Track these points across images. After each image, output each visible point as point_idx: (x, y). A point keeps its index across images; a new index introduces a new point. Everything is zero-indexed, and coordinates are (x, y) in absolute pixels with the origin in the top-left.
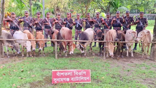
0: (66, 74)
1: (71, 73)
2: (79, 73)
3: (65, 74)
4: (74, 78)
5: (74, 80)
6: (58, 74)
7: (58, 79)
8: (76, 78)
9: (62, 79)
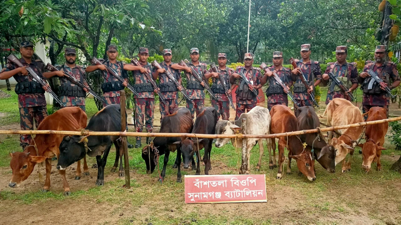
0: (214, 183)
1: (224, 182)
2: (242, 182)
3: (212, 183)
4: (232, 192)
5: (230, 196)
6: (197, 185)
7: (198, 194)
8: (235, 193)
9: (206, 194)
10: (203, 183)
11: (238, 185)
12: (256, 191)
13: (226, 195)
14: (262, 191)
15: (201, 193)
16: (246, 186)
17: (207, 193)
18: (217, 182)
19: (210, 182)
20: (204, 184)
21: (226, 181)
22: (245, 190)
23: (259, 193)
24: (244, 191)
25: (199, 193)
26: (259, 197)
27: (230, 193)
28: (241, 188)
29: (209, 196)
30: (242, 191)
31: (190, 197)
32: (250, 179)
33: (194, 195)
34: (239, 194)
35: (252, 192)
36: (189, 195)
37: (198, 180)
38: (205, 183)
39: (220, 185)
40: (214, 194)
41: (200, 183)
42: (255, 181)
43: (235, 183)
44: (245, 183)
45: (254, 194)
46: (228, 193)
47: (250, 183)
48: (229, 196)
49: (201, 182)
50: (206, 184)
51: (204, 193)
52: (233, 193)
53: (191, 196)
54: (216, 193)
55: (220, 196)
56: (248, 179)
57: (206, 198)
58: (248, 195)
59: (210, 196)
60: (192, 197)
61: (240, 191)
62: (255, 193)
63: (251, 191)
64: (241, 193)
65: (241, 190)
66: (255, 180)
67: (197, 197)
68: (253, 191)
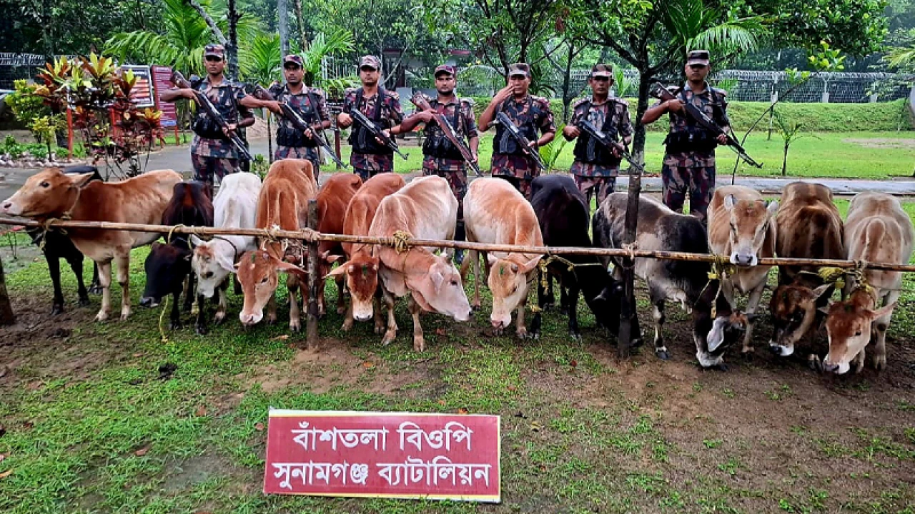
0: (349, 437)
1: (380, 435)
5: (394, 479)
6: (303, 439)
7: (301, 468)
8: (409, 468)
9: (324, 468)
10: (318, 435)
11: (419, 445)
12: (470, 466)
13: (381, 473)
14: (487, 466)
15: (311, 465)
16: (442, 451)
17: (328, 465)
18: (359, 435)
19: (340, 432)
20: (322, 438)
21: (384, 432)
22: (438, 462)
23: (478, 474)
24: (436, 466)
25: (305, 465)
26: (478, 486)
27: (394, 469)
28: (427, 454)
29: (332, 474)
30: (428, 466)
31: (278, 475)
32: (454, 428)
33: (292, 468)
34: (420, 472)
35: (458, 470)
36: (278, 470)
37: (305, 425)
38: (325, 436)
39: (366, 442)
40: (348, 469)
41: (310, 436)
42: (468, 434)
43: (410, 439)
44: (439, 439)
45: (462, 474)
46: (389, 466)
47: (452, 439)
48: (389, 479)
49: (314, 432)
50: (328, 439)
51: (318, 466)
52: (402, 470)
53: (282, 471)
54: (355, 468)
55: (366, 475)
56: (449, 428)
57: (323, 480)
58: (445, 476)
59: (336, 475)
60: (284, 474)
61: (422, 465)
62: (467, 474)
63: (454, 466)
64: (424, 469)
65: (425, 462)
66: (470, 431)
67: (300, 476)
68: (460, 466)
